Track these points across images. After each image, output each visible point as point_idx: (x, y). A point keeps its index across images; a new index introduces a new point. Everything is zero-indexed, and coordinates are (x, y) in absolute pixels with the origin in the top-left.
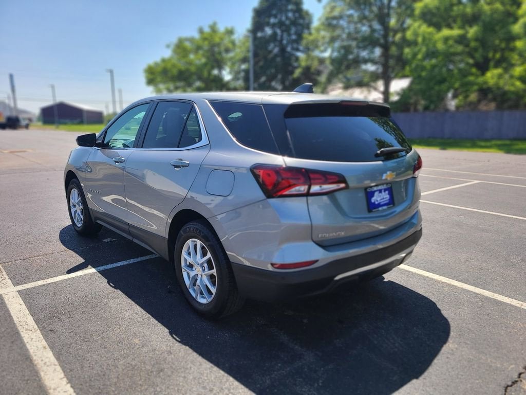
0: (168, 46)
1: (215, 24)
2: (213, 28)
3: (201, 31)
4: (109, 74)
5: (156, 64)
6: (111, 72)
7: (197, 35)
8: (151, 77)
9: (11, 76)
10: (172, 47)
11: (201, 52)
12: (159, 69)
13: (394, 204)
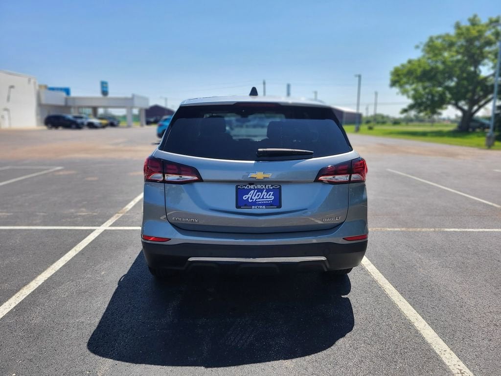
0: (417, 47)
1: (475, 16)
2: (474, 22)
3: (458, 26)
4: (357, 78)
5: (403, 66)
6: (360, 76)
7: (452, 32)
8: (397, 78)
9: (289, 86)
10: (422, 47)
11: (454, 49)
12: (405, 71)
13: (280, 206)
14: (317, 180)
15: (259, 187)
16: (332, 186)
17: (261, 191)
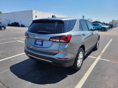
13: (42, 46)
14: (49, 40)
15: (39, 40)
16: (52, 42)
17: (39, 41)
